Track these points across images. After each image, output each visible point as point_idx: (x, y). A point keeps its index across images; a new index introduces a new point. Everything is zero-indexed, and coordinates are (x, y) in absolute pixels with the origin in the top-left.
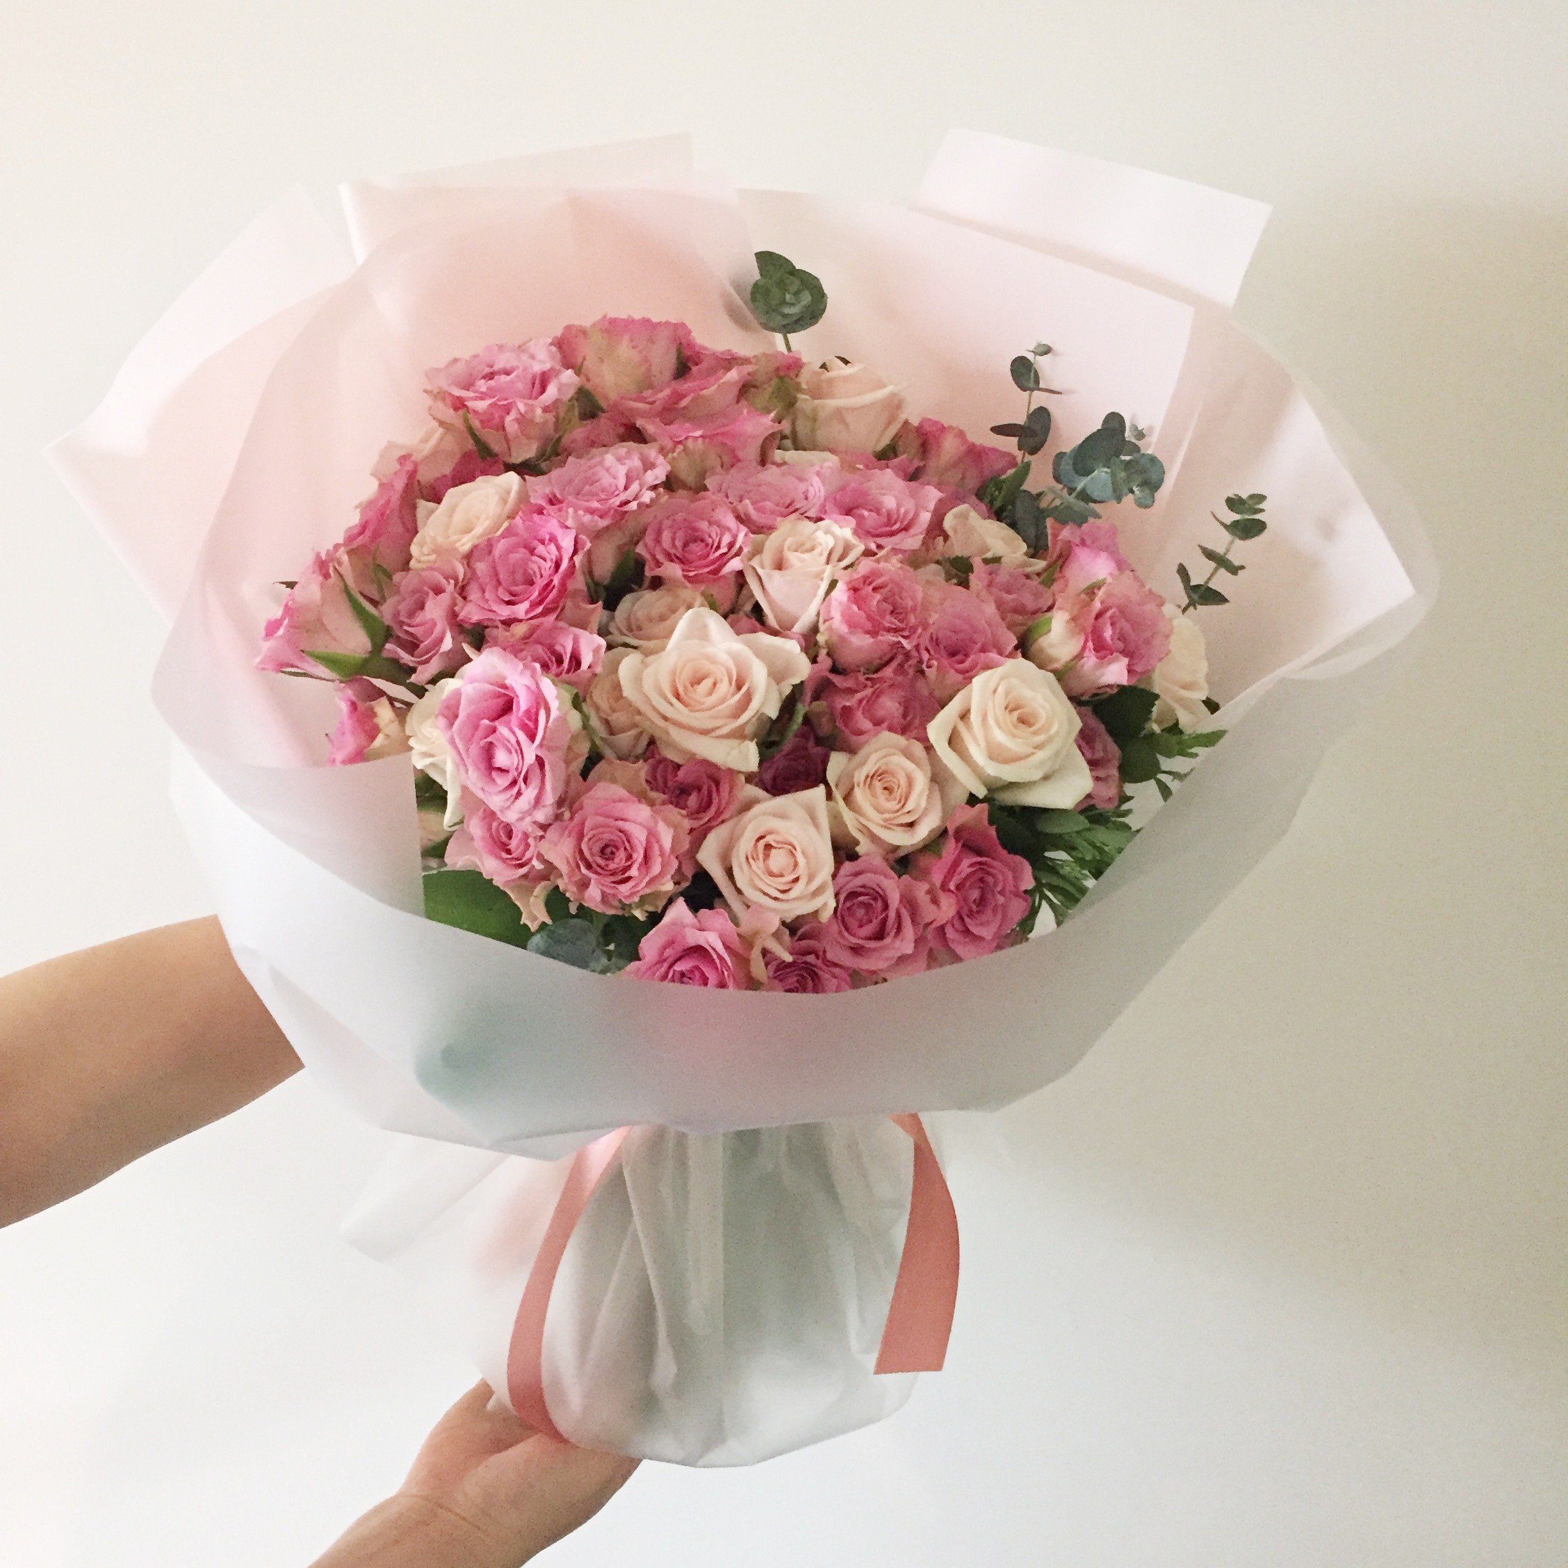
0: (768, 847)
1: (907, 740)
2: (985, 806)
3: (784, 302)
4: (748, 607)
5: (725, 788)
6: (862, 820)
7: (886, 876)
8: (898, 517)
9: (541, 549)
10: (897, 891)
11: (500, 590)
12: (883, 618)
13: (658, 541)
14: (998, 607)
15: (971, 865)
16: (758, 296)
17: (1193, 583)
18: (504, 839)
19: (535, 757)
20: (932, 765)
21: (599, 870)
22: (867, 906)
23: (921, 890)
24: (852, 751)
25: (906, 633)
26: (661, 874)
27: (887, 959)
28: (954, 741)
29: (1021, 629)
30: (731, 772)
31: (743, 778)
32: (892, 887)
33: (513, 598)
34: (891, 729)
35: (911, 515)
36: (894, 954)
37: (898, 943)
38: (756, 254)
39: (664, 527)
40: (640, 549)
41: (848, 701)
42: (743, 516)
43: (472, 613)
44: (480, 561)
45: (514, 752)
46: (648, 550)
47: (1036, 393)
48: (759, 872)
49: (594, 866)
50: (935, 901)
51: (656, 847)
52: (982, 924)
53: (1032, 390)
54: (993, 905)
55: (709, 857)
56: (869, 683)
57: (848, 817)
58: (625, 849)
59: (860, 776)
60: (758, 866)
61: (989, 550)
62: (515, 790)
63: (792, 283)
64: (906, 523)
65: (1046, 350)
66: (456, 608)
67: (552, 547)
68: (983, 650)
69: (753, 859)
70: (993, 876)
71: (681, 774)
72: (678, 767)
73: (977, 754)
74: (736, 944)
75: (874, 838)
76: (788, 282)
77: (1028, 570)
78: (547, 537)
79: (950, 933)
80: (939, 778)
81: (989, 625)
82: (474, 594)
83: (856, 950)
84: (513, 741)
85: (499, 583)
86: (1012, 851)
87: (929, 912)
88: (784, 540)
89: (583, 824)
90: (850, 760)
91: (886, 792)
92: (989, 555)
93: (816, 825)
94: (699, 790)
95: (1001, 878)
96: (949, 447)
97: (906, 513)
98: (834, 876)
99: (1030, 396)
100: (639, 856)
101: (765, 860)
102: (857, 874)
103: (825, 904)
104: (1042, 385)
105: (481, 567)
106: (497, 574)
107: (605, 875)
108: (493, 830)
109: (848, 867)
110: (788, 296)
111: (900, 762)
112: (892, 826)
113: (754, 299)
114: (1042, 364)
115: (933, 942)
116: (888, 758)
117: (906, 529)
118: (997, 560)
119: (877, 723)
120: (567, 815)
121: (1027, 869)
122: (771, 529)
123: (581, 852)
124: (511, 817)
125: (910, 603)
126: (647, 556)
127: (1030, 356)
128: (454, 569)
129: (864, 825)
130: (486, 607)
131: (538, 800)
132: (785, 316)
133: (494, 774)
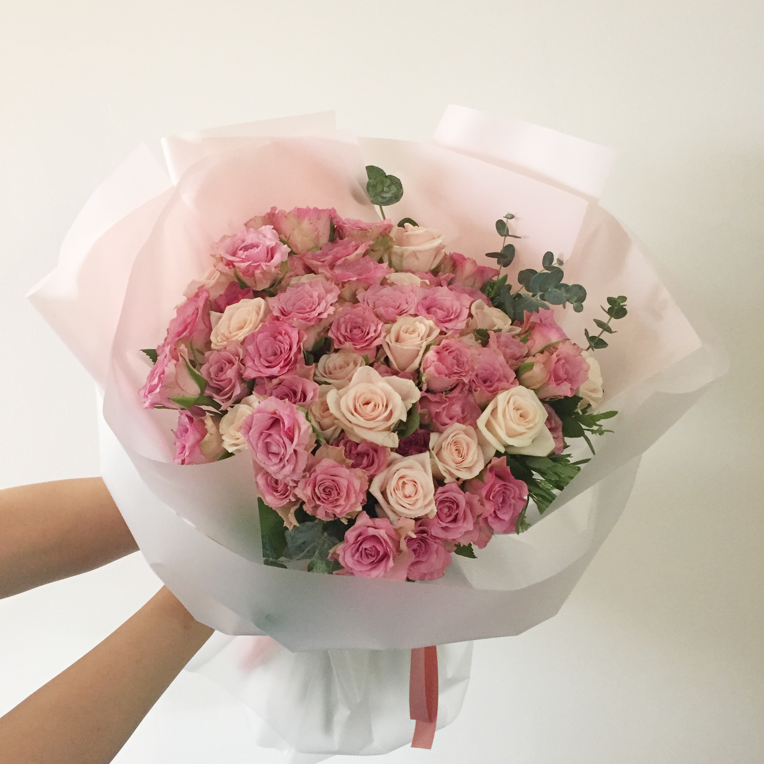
0: (404, 483)
1: (466, 426)
2: (505, 457)
3: (383, 191)
4: (382, 359)
5: (381, 456)
6: (447, 467)
7: (459, 493)
8: (453, 311)
9: (280, 337)
10: (464, 500)
11: (262, 359)
12: (453, 367)
13: (338, 329)
14: (505, 357)
15: (500, 486)
16: (370, 188)
17: (590, 336)
18: (274, 485)
19: (293, 450)
20: (478, 438)
21: (324, 501)
22: (449, 508)
23: (476, 500)
24: (441, 432)
25: (464, 374)
26: (356, 503)
27: (460, 533)
28: (488, 425)
29: (515, 367)
30: (384, 448)
31: (389, 450)
32: (461, 498)
33: (270, 364)
34: (458, 421)
35: (459, 311)
36: (463, 530)
37: (465, 525)
38: (366, 167)
39: (340, 322)
40: (330, 334)
41: (437, 408)
42: (379, 315)
43: (250, 373)
44: (249, 345)
45: (281, 447)
46: (334, 335)
47: (507, 237)
48: (401, 497)
49: (321, 498)
50: (482, 504)
51: (352, 488)
52: (504, 513)
53: (506, 236)
54: (509, 504)
55: (375, 491)
56: (447, 400)
57: (441, 466)
58: (337, 490)
59: (444, 444)
60: (399, 493)
61: (495, 326)
62: (281, 465)
63: (387, 182)
64: (457, 315)
65: (512, 217)
66: (241, 371)
67: (286, 337)
68: (499, 380)
69: (397, 490)
70: (509, 490)
71: (359, 448)
72: (358, 444)
73: (502, 434)
74: (393, 533)
75: (451, 474)
76: (385, 181)
77: (514, 333)
78: (283, 332)
79: (490, 520)
80: (482, 444)
81: (501, 366)
82: (249, 363)
83: (445, 529)
84: (282, 441)
85: (260, 356)
86: (517, 478)
87: (479, 509)
88: (401, 327)
89: (316, 478)
90: (439, 436)
91: (457, 452)
92: (496, 328)
93: (425, 471)
94: (368, 455)
95: (513, 491)
96: (468, 268)
97: (456, 309)
98: (434, 495)
99: (505, 239)
100: (344, 494)
101: (402, 490)
102: (444, 492)
103: (432, 511)
104: (510, 234)
105: (251, 348)
106: (259, 351)
107: (328, 504)
108: (269, 482)
109: (440, 489)
110: (385, 189)
111: (462, 437)
112: (461, 469)
113: (368, 190)
114: (510, 223)
115: (482, 524)
116: (457, 436)
117: (457, 317)
118: (500, 330)
119: (451, 419)
120: (308, 475)
121: (525, 487)
122: (394, 321)
123: (315, 493)
124: (279, 477)
125: (465, 360)
126: (334, 338)
127: (505, 220)
128: (237, 350)
129: (447, 469)
130: (257, 369)
131: (294, 470)
132: (383, 198)
133: (270, 456)
